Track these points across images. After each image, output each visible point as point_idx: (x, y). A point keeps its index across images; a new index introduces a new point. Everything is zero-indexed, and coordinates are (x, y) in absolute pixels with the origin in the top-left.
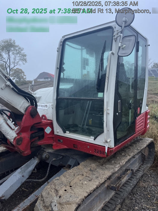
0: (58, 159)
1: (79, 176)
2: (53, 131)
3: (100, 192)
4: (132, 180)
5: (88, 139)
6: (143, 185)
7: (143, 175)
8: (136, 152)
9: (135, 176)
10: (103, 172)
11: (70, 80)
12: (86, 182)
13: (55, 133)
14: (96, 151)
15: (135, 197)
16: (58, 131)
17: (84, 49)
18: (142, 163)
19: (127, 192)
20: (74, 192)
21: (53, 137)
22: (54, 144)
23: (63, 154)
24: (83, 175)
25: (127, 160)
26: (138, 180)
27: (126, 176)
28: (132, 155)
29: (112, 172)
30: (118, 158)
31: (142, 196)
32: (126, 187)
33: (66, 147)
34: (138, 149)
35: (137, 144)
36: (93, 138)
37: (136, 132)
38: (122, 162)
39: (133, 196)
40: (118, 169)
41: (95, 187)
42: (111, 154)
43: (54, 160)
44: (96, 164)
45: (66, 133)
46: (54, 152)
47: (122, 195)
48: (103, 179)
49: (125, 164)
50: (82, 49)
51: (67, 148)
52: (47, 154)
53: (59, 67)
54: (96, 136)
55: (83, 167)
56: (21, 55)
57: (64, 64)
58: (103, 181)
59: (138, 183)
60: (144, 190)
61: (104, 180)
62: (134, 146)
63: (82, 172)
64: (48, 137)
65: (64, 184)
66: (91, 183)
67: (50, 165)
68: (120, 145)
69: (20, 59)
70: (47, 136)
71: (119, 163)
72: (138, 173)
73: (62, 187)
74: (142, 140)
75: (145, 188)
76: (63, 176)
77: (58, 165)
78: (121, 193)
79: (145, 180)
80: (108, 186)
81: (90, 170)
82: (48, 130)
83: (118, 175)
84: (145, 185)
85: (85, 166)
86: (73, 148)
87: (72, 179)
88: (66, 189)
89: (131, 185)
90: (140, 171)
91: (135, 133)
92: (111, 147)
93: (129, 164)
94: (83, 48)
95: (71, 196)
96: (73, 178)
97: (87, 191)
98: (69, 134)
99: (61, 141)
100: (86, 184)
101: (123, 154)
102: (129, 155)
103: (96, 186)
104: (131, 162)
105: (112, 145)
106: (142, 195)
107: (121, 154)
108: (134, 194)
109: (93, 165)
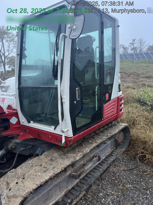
0: (27, 148)
1: (36, 167)
2: (19, 122)
3: (59, 181)
4: (103, 166)
5: (49, 128)
6: (113, 170)
7: (115, 160)
8: (104, 138)
9: (107, 161)
10: (63, 161)
11: (30, 66)
12: (40, 174)
13: (22, 123)
14: (57, 140)
15: (102, 183)
16: (23, 121)
17: (51, 33)
18: (115, 148)
19: (94, 178)
20: (24, 185)
21: (20, 127)
22: (21, 134)
23: (32, 143)
24: (42, 166)
25: (93, 147)
26: (109, 165)
27: (91, 163)
28: (99, 142)
29: (71, 161)
30: (84, 146)
31: (110, 182)
32: (95, 172)
33: (32, 136)
34: (108, 135)
35: (109, 130)
36: (54, 127)
37: (104, 118)
38: (86, 150)
39: (101, 181)
40: (80, 157)
41: (47, 178)
42: (70, 144)
43: (23, 150)
44: (58, 153)
45: (30, 123)
46: (21, 142)
47: (89, 181)
48: (59, 169)
49: (90, 151)
50: (49, 33)
51: (33, 138)
52: (14, 145)
53: (19, 54)
54: (55, 126)
55: (45, 156)
56: (14, 42)
57: (25, 50)
58: (59, 172)
59: (108, 167)
60: (112, 175)
61: (61, 170)
62: (105, 132)
63: (40, 162)
64: (15, 128)
65: (17, 177)
66: (45, 174)
67: (17, 155)
68: (81, 133)
69: (14, 46)
70: (13, 127)
71: (83, 151)
72: (110, 158)
73: (13, 179)
74: (116, 125)
75: (114, 173)
76: (20, 168)
77: (28, 154)
78: (89, 178)
79: (116, 165)
80: (70, 174)
81: (51, 160)
82: (14, 120)
83: (84, 162)
84: (114, 170)
85: (47, 156)
86: (38, 138)
87: (27, 171)
88: (18, 181)
89: (101, 170)
90: (113, 156)
91: (103, 120)
92: (69, 137)
93: (98, 150)
94: (50, 31)
95: (19, 189)
96: (29, 169)
97: (37, 183)
98: (33, 124)
99: (27, 131)
100: (39, 176)
101: (90, 141)
102: (96, 142)
103: (49, 177)
104: (101, 149)
105: (70, 134)
106: (110, 180)
107: (88, 142)
108: (102, 180)
109: (56, 155)
